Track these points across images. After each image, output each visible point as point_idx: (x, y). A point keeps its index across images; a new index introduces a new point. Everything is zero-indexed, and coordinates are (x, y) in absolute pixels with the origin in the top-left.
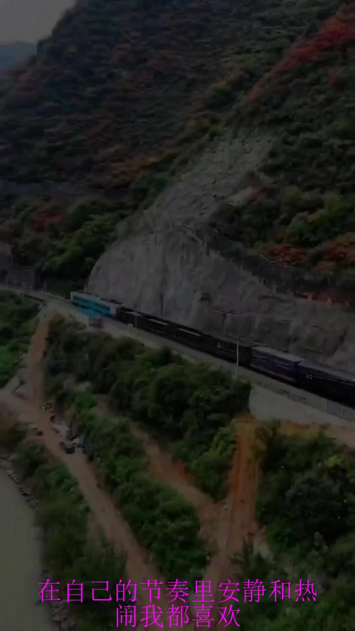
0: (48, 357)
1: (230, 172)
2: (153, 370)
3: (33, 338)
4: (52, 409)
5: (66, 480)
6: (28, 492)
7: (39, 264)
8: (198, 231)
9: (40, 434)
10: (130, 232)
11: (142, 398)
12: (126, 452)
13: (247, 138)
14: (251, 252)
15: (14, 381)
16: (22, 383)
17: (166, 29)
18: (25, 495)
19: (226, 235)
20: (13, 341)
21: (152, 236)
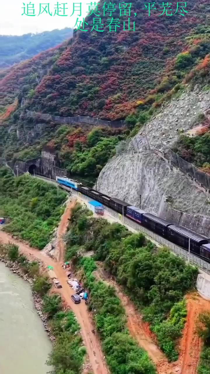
0: (69, 232)
1: (188, 114)
2: (132, 251)
3: (62, 217)
4: (70, 268)
5: (73, 325)
6: (49, 329)
7: (69, 168)
8: (165, 154)
9: (60, 287)
10: (123, 150)
11: (124, 271)
12: (111, 311)
13: (200, 91)
14: (200, 170)
15: (49, 246)
16: (53, 248)
17: (151, 19)
18: (47, 331)
19: (184, 158)
20: (50, 219)
21: (136, 155)
